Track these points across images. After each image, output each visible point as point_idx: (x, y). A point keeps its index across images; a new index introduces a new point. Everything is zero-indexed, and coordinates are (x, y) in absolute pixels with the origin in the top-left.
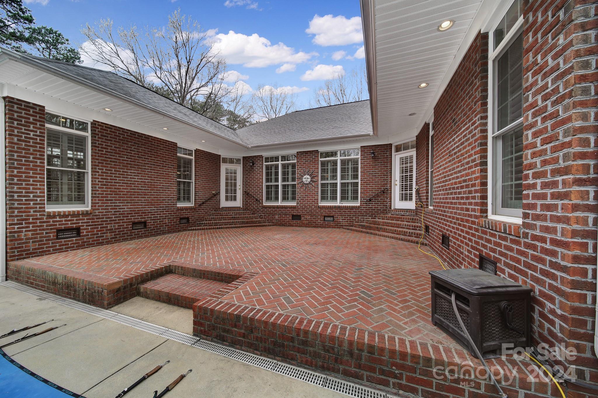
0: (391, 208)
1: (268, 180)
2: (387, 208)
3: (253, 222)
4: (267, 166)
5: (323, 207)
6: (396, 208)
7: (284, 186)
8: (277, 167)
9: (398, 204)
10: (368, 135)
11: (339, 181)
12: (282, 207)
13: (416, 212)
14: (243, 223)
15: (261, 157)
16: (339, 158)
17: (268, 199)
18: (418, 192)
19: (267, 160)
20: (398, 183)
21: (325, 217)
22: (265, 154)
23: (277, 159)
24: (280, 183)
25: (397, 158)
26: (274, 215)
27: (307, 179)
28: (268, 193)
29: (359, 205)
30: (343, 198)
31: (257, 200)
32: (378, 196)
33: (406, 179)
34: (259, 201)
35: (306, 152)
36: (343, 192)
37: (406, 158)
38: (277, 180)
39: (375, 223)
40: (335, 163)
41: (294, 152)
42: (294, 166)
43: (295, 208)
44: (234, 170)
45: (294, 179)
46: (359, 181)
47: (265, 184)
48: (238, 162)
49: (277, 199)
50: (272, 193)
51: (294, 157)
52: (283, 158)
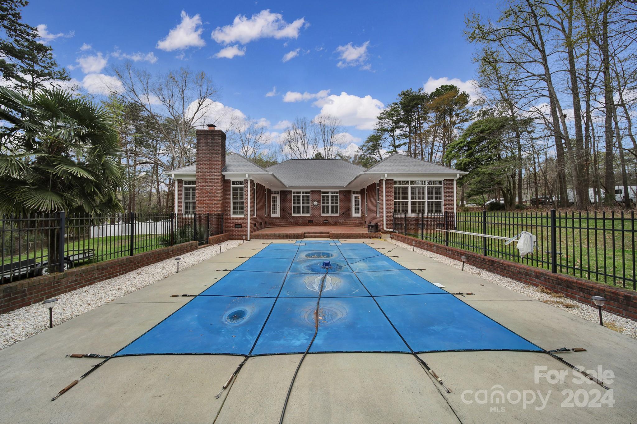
1: (294, 203)
2: (350, 216)
4: (294, 196)
5: (324, 216)
7: (303, 206)
8: (299, 197)
9: (354, 215)
10: (343, 187)
11: (330, 205)
12: (303, 217)
13: (361, 217)
14: (285, 225)
15: (291, 191)
16: (330, 195)
17: (294, 213)
18: (362, 210)
19: (294, 193)
20: (354, 206)
21: (324, 221)
22: (293, 190)
23: (300, 193)
24: (301, 205)
25: (353, 197)
26: (298, 220)
27: (316, 203)
28: (294, 210)
29: (339, 215)
30: (332, 212)
32: (346, 211)
33: (357, 205)
34: (290, 214)
35: (315, 191)
36: (332, 210)
37: (357, 197)
38: (299, 203)
39: (346, 222)
40: (328, 197)
41: (309, 190)
42: (308, 197)
43: (309, 217)
44: (276, 197)
45: (309, 203)
46: (339, 205)
47: (293, 205)
48: (278, 193)
49: (299, 213)
50: (297, 209)
51: (309, 193)
52: (303, 193)
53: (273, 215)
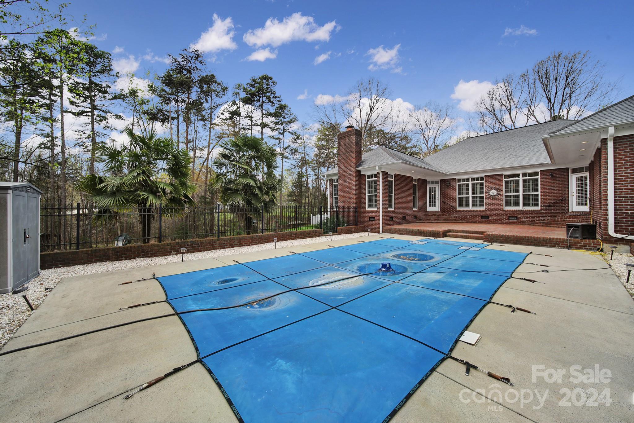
0: (569, 211)
1: (459, 194)
2: (564, 210)
3: (451, 220)
4: (459, 185)
5: (508, 211)
6: (574, 211)
7: (473, 198)
8: (468, 185)
9: (575, 208)
10: (547, 164)
11: (521, 193)
12: (473, 211)
13: (590, 213)
14: (445, 220)
15: (455, 179)
16: (521, 178)
17: (460, 206)
19: (459, 181)
20: (575, 194)
21: (509, 217)
22: (458, 177)
23: (468, 180)
24: (470, 195)
25: (573, 177)
26: (466, 216)
27: (493, 192)
28: (460, 202)
29: (540, 209)
30: (525, 205)
31: (452, 206)
32: (557, 203)
33: (581, 191)
34: (454, 207)
35: (493, 175)
36: (525, 200)
37: (582, 177)
38: (468, 193)
40: (517, 181)
41: (482, 175)
42: (482, 184)
43: (483, 211)
44: (435, 188)
45: (482, 193)
46: (539, 193)
47: (457, 196)
48: (437, 183)
49: (468, 205)
50: (464, 202)
51: (482, 179)
52: (473, 179)
53: (429, 209)
